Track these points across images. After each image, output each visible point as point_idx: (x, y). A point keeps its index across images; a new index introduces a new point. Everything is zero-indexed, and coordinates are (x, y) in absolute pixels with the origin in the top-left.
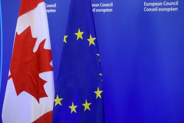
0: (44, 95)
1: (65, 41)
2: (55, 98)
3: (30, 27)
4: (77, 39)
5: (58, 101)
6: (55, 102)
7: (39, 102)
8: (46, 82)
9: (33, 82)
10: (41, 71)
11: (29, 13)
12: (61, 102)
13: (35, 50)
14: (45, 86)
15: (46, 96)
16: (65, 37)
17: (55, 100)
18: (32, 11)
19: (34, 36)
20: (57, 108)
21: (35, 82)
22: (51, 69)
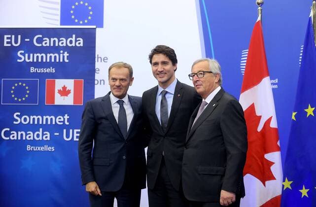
0: (272, 178)
1: (293, 118)
2: (284, 181)
3: (253, 104)
4: (308, 116)
5: (288, 184)
6: (283, 186)
7: (265, 185)
8: (273, 163)
9: (258, 163)
10: (267, 152)
11: (252, 89)
12: (291, 185)
13: (260, 128)
14: (272, 168)
15: (274, 178)
16: (294, 114)
17: (284, 183)
18: (255, 87)
19: (258, 113)
20: (285, 192)
21: (260, 163)
22: (279, 149)
